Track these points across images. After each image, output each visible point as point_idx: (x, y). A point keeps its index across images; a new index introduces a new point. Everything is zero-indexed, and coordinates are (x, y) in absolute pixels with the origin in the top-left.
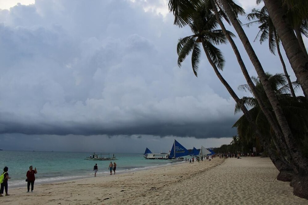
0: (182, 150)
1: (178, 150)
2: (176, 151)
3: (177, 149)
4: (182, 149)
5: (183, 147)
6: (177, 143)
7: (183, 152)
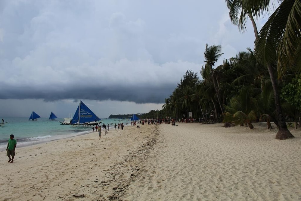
0: (89, 115)
1: (84, 115)
2: (81, 115)
3: (82, 113)
4: (89, 113)
5: (90, 111)
6: (83, 106)
7: (90, 117)
